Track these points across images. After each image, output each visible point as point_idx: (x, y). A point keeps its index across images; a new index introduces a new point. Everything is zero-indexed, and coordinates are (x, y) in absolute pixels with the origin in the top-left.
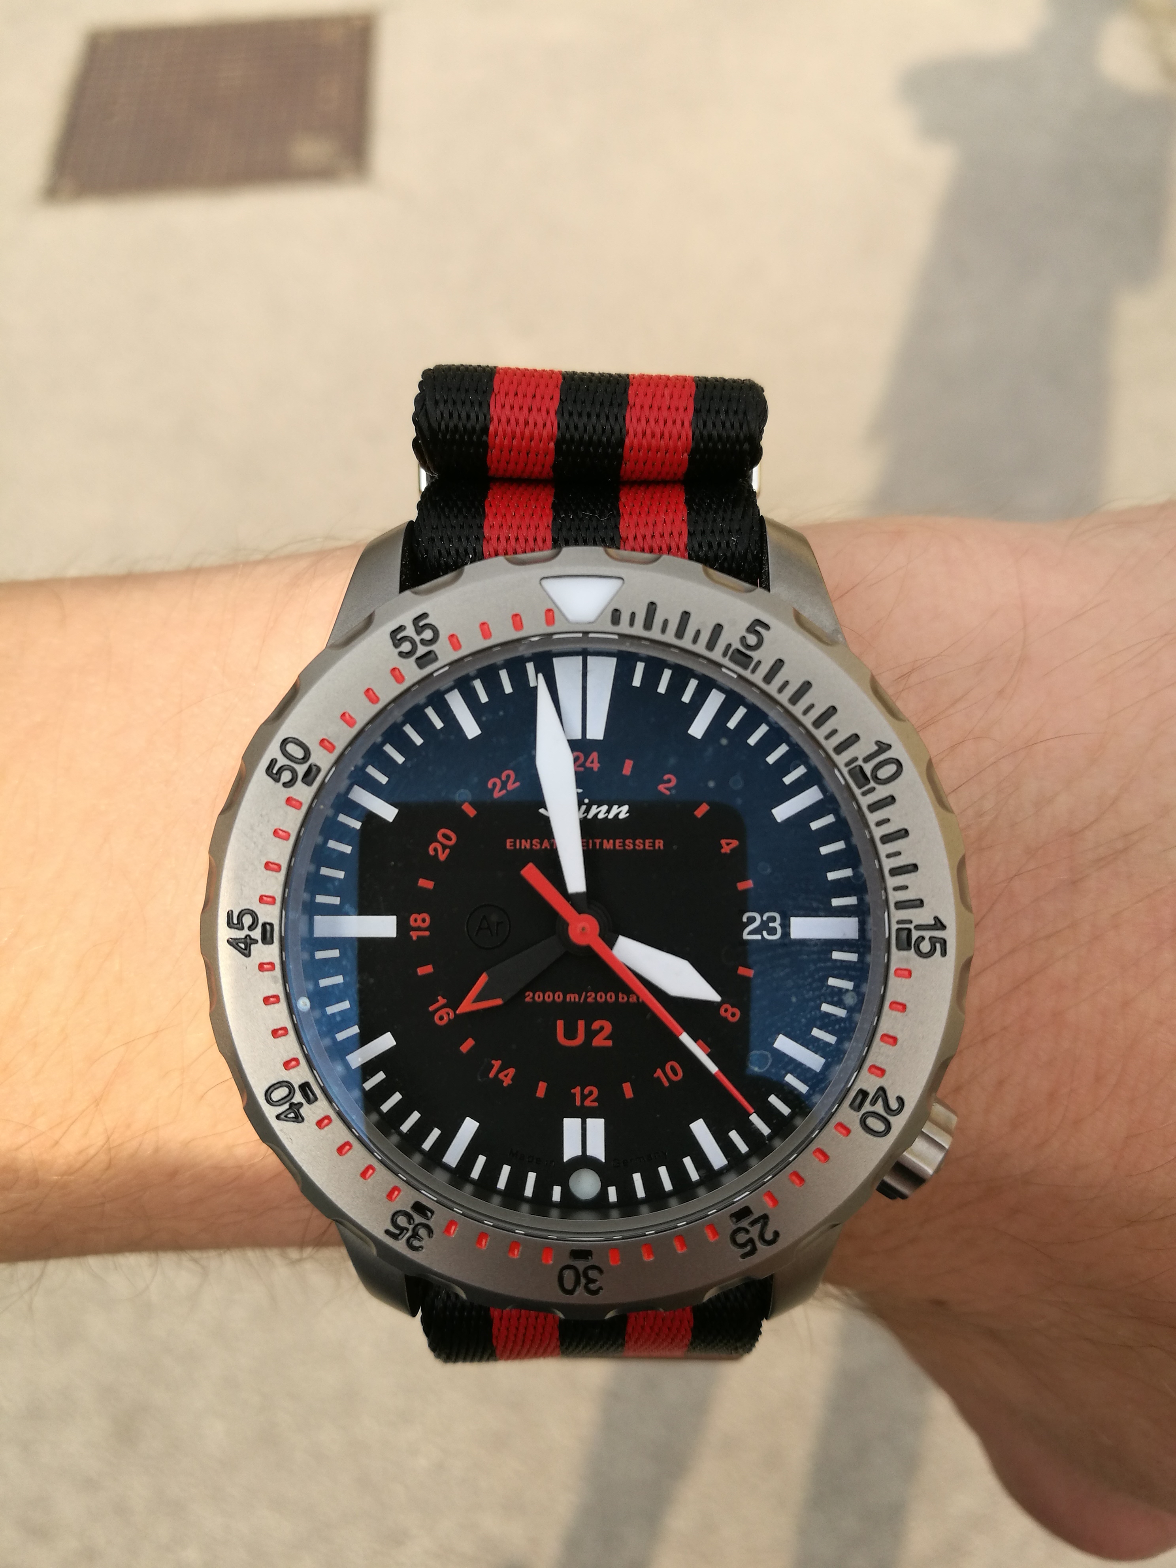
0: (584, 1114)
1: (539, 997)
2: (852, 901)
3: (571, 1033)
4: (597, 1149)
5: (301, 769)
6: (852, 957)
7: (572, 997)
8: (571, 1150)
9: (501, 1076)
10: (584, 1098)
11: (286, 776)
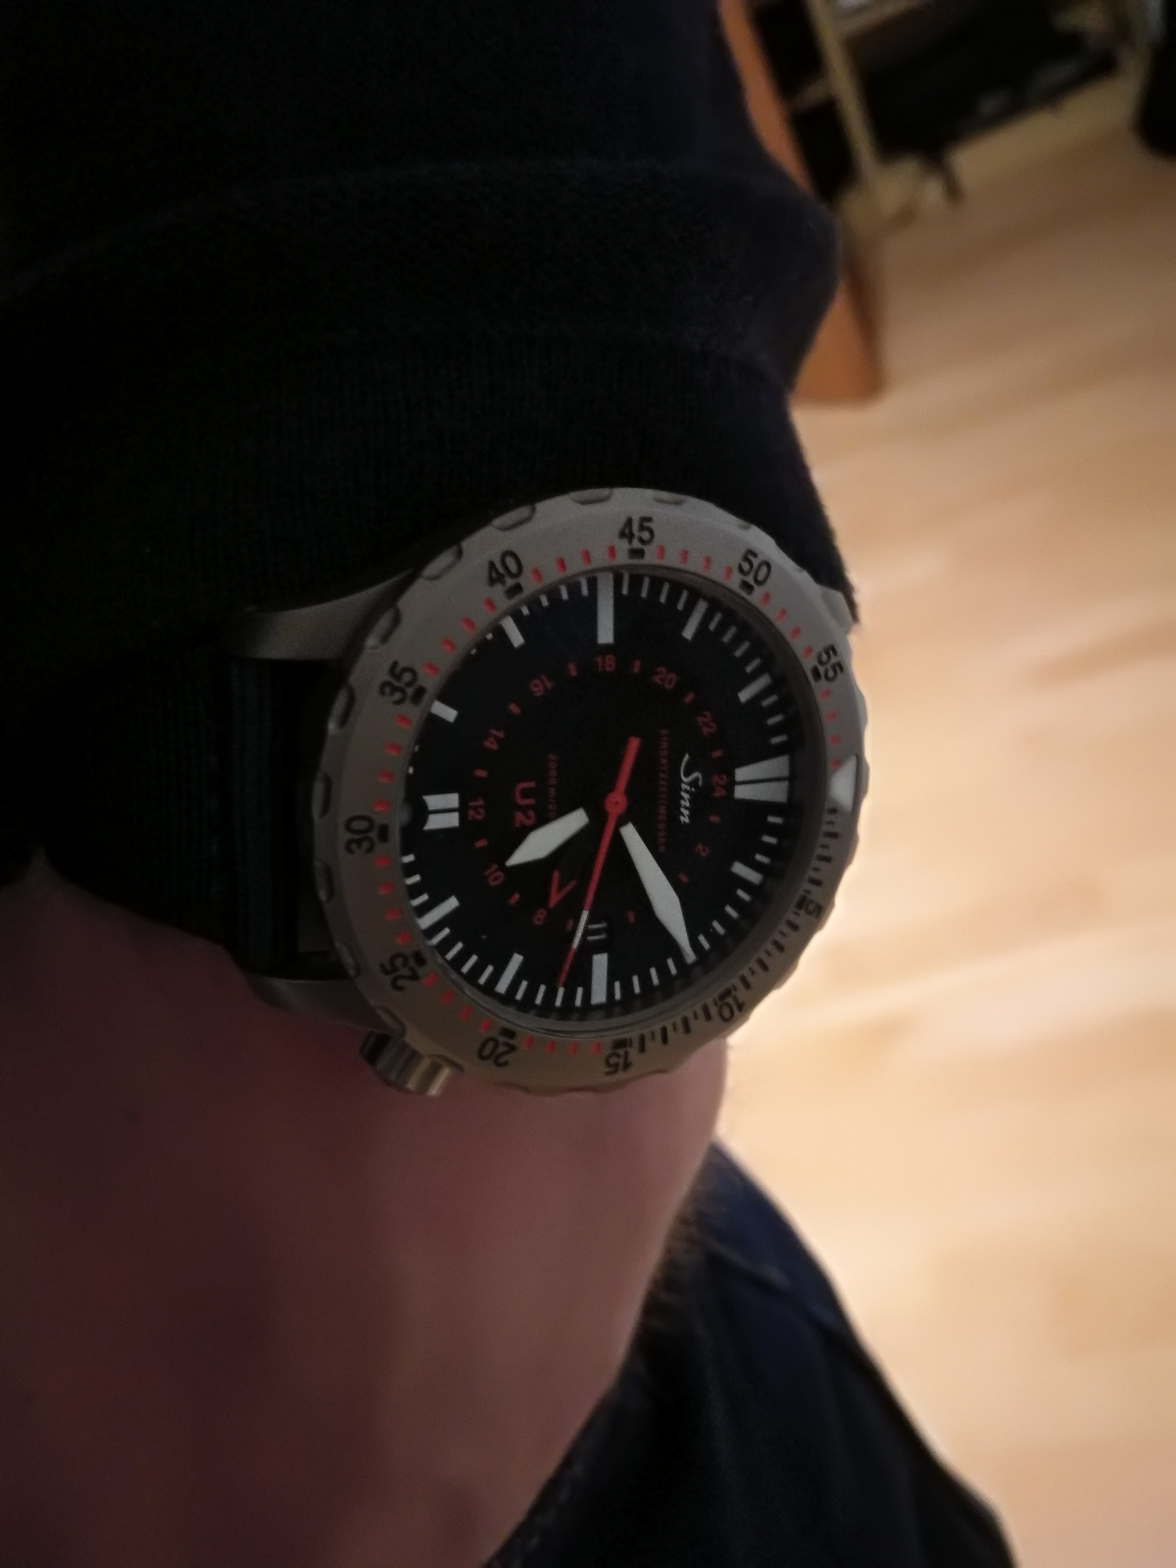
0: (462, 810)
1: (553, 766)
2: (618, 995)
3: (525, 794)
4: (434, 823)
5: (750, 579)
6: (578, 1002)
7: (552, 792)
8: (433, 801)
9: (492, 739)
10: (475, 808)
11: (746, 566)
